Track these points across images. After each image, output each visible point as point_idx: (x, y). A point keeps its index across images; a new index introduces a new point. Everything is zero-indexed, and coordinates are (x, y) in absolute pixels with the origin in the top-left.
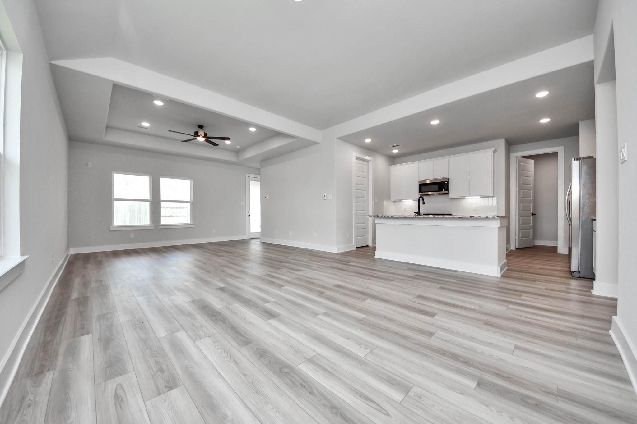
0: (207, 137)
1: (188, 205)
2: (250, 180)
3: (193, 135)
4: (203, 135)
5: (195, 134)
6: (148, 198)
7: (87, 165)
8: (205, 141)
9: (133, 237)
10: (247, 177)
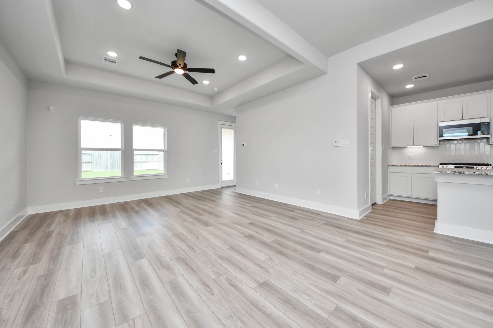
0: (186, 69)
1: (162, 153)
2: (221, 128)
3: (170, 65)
4: (182, 66)
5: (172, 65)
6: (119, 147)
7: (48, 108)
8: (183, 75)
9: (102, 191)
10: (219, 125)
